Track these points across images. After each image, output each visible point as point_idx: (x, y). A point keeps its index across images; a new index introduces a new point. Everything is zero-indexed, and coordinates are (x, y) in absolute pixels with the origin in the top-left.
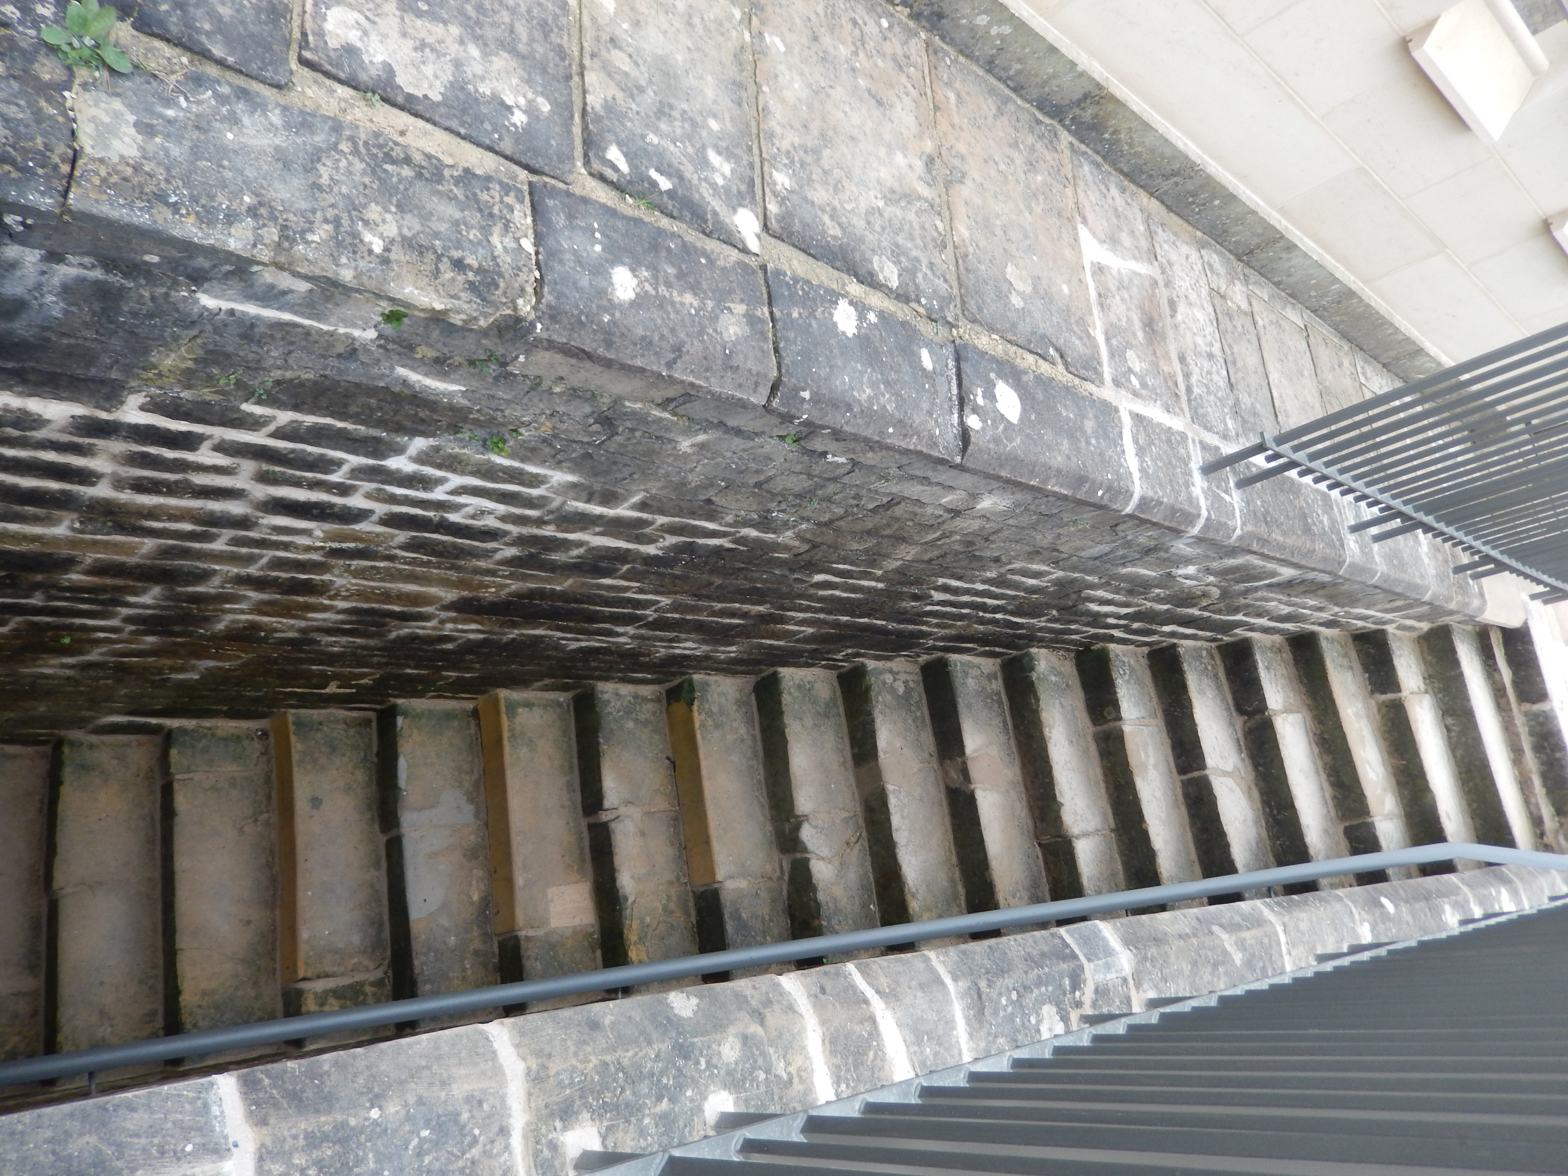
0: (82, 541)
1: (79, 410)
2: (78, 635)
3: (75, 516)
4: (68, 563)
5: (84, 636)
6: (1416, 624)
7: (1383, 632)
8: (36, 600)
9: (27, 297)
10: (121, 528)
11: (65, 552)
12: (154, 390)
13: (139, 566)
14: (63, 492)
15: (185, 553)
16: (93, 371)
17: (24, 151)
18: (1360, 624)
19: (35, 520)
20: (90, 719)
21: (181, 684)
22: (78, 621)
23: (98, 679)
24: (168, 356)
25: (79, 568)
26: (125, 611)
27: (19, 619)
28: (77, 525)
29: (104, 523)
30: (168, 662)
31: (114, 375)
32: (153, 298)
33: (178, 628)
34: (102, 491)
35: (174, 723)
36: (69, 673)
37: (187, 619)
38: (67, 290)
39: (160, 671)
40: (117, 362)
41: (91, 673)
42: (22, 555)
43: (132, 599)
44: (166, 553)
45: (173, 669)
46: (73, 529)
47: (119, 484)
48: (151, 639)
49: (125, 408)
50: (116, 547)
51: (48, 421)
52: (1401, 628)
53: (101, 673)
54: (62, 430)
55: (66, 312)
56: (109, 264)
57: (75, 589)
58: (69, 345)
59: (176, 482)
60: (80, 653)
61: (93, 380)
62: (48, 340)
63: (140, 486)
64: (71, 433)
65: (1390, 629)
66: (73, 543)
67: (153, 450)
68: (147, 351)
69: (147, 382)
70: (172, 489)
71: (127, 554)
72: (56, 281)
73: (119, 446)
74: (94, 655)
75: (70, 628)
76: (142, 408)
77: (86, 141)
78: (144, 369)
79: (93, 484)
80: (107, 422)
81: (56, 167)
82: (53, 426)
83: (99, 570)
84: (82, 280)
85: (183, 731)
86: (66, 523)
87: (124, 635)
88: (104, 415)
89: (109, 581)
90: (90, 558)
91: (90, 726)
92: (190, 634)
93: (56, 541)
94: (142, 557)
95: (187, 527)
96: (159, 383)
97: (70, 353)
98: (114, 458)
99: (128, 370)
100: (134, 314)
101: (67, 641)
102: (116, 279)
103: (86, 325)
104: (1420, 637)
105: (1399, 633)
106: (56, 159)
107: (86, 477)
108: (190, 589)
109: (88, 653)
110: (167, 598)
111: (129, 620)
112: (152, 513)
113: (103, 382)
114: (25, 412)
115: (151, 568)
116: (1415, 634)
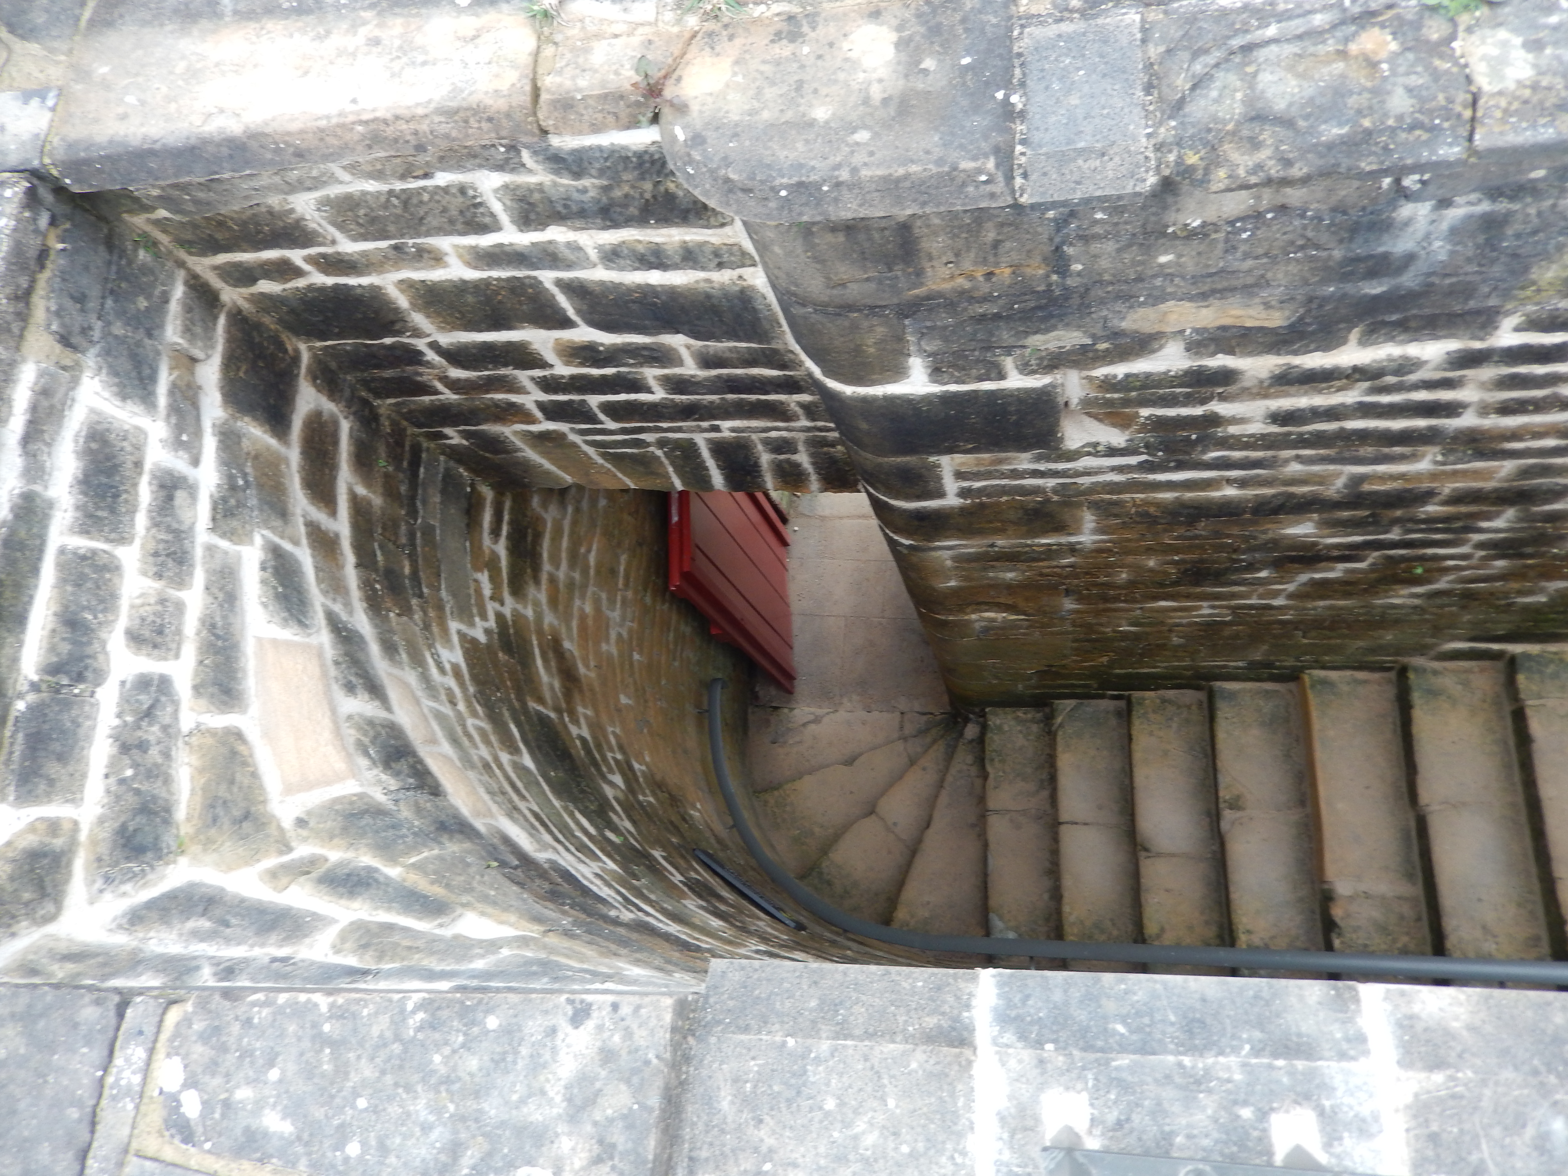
0: (1444, 473)
1: (1453, 345)
2: (1429, 564)
3: (1436, 449)
4: (1427, 496)
5: (1435, 565)
8: (1394, 535)
9: (1416, 249)
10: (1481, 455)
11: (1426, 485)
12: (1531, 308)
13: (1496, 490)
14: (1430, 428)
15: (1546, 470)
16: (1472, 304)
17: (1430, 113)
19: (1402, 458)
20: (1431, 647)
21: (1526, 608)
22: (1430, 551)
23: (1442, 607)
24: (1548, 269)
25: (1437, 499)
26: (1476, 537)
27: (1376, 554)
28: (1440, 458)
29: (1464, 452)
30: (1515, 585)
31: (1492, 302)
32: (1539, 214)
33: (1529, 550)
34: (1468, 420)
35: (1516, 648)
36: (1417, 601)
37: (1541, 539)
38: (1455, 233)
39: (1506, 595)
40: (1495, 288)
41: (1438, 601)
42: (1387, 494)
43: (1485, 524)
44: (1526, 473)
45: (1521, 593)
46: (1436, 463)
47: (1484, 410)
48: (1500, 563)
49: (1499, 332)
50: (1476, 474)
51: (1426, 362)
53: (1445, 600)
54: (1437, 369)
55: (1452, 253)
56: (1494, 193)
57: (1431, 520)
58: (1452, 285)
59: (1545, 398)
60: (1429, 582)
61: (1470, 313)
62: (1432, 284)
63: (1505, 409)
64: (1445, 370)
66: (1434, 476)
67: (1523, 369)
68: (1526, 269)
69: (1524, 301)
70: (1539, 406)
71: (1485, 480)
72: (1445, 226)
73: (1489, 372)
74: (1442, 584)
75: (1422, 559)
76: (1517, 329)
77: (1484, 82)
78: (1523, 288)
79: (1458, 415)
80: (1480, 351)
81: (1459, 116)
82: (1429, 366)
83: (1457, 499)
84: (1470, 217)
85: (1527, 656)
86: (1429, 457)
87: (1474, 562)
88: (1477, 345)
89: (1463, 509)
90: (1448, 488)
91: (1432, 653)
92: (1542, 555)
93: (1418, 477)
94: (1501, 480)
95: (1551, 442)
96: (1537, 298)
97: (1451, 292)
98: (1483, 386)
99: (1507, 295)
100: (1518, 236)
101: (1419, 571)
102: (1503, 206)
103: (1469, 260)
106: (1458, 108)
107: (1452, 409)
108: (1547, 508)
109: (1437, 581)
110: (1520, 520)
111: (1480, 546)
112: (1515, 435)
113: (1478, 312)
114: (1406, 358)
115: (1507, 490)
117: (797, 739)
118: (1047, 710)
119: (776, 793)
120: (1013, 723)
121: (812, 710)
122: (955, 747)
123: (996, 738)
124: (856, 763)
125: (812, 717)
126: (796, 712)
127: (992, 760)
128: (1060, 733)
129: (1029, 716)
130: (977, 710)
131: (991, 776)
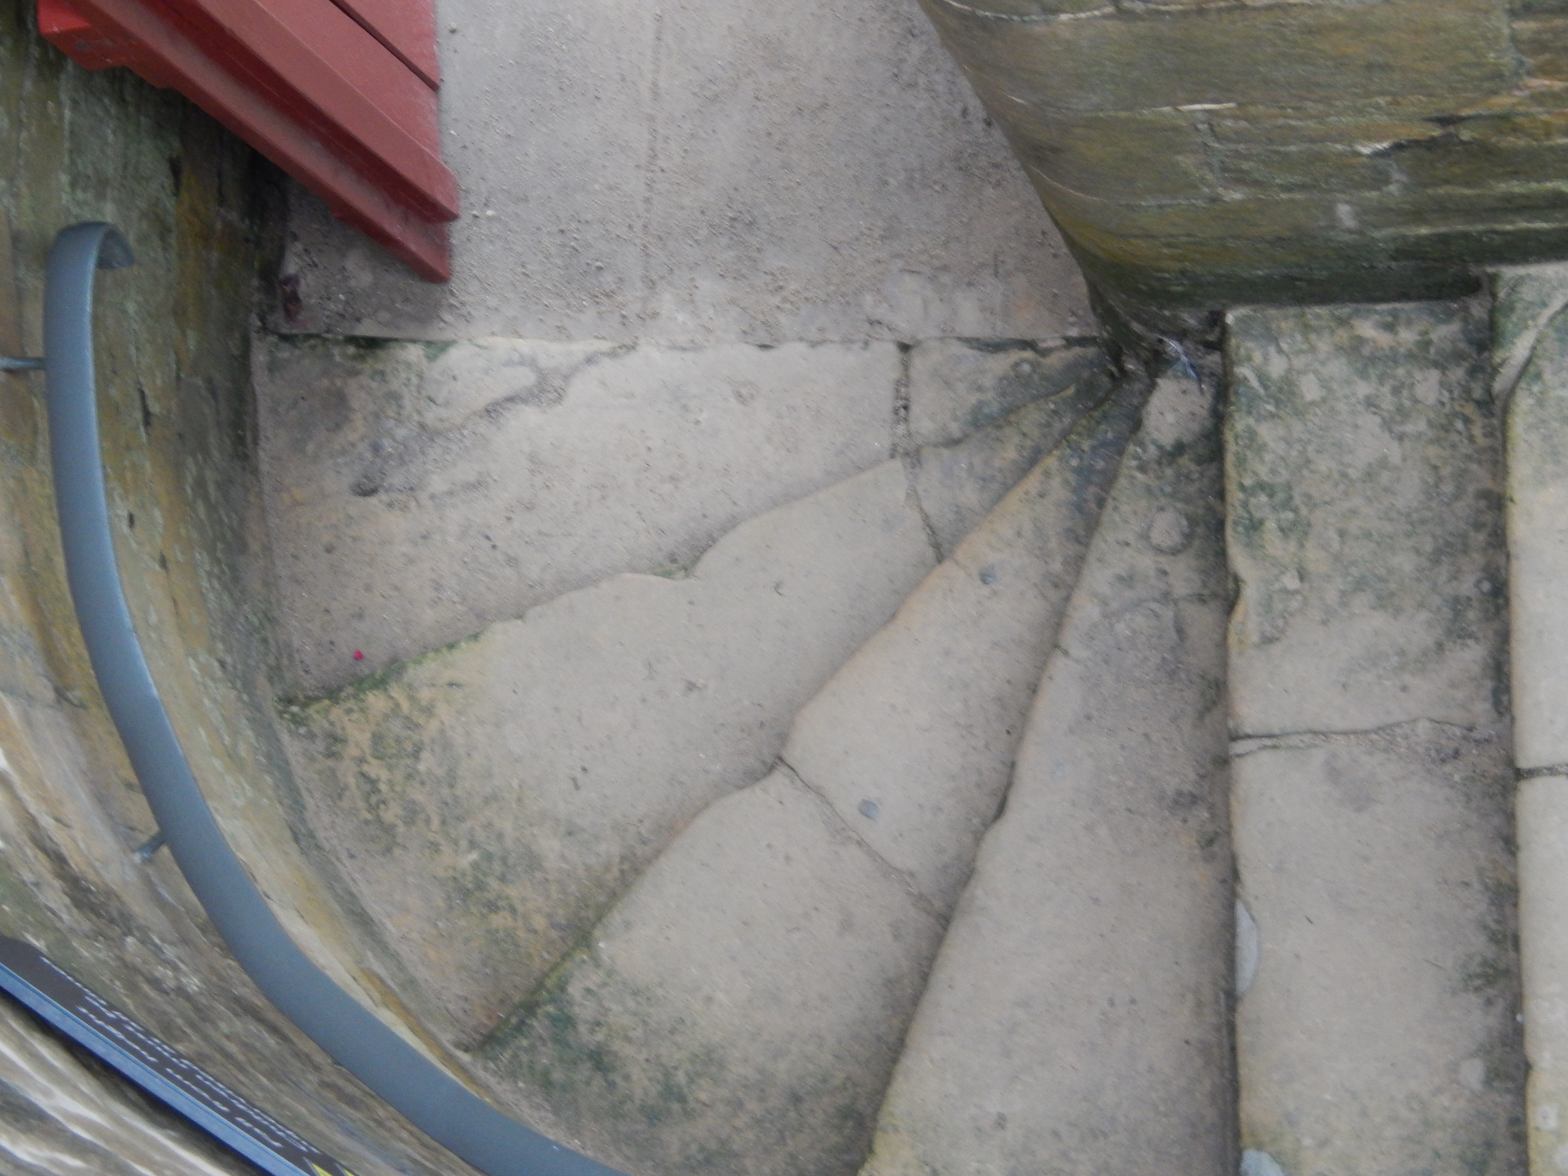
117: (466, 472)
118: (1478, 309)
119: (376, 701)
120: (1338, 368)
121: (524, 346)
122: (1109, 479)
123: (1266, 432)
124: (710, 561)
125: (525, 378)
126: (455, 357)
127: (1255, 526)
128: (1523, 403)
129: (1407, 336)
130: (1190, 319)
131: (1251, 594)
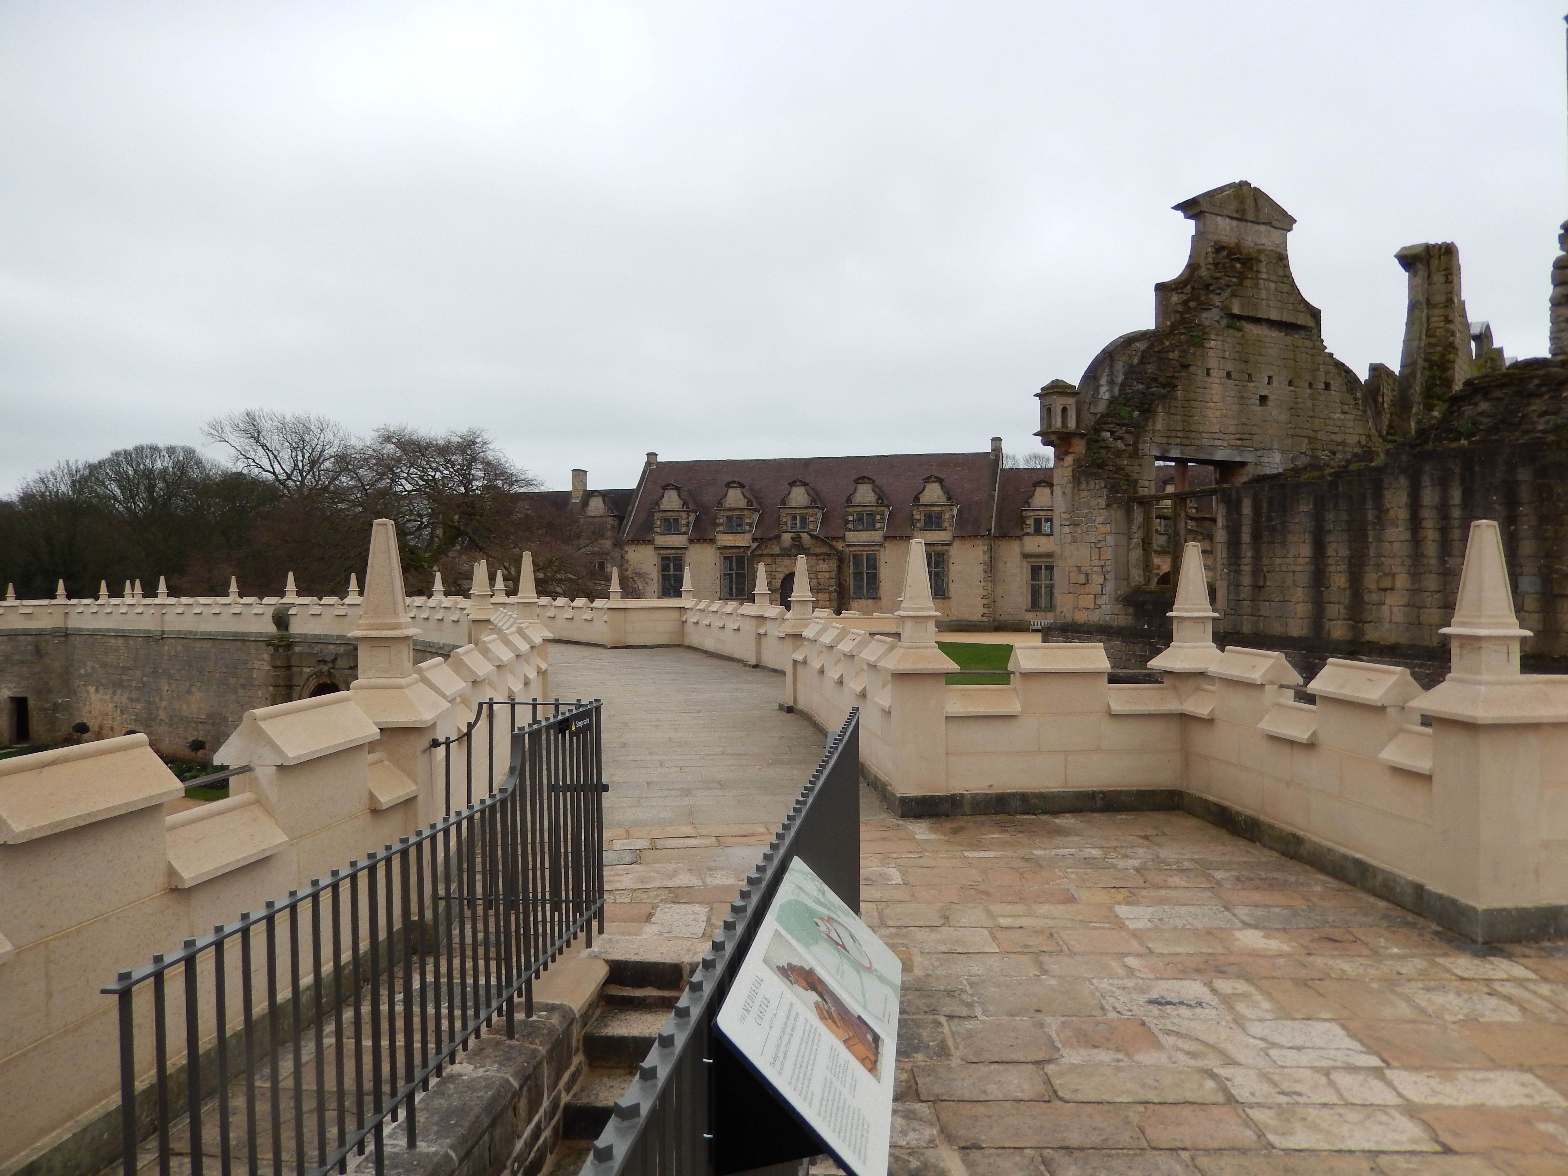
6: (572, 1068)
7: (567, 1107)
18: (546, 1134)
52: (568, 1088)
65: (565, 1099)
104: (590, 1065)
105: (576, 1088)
116: (585, 1069)
